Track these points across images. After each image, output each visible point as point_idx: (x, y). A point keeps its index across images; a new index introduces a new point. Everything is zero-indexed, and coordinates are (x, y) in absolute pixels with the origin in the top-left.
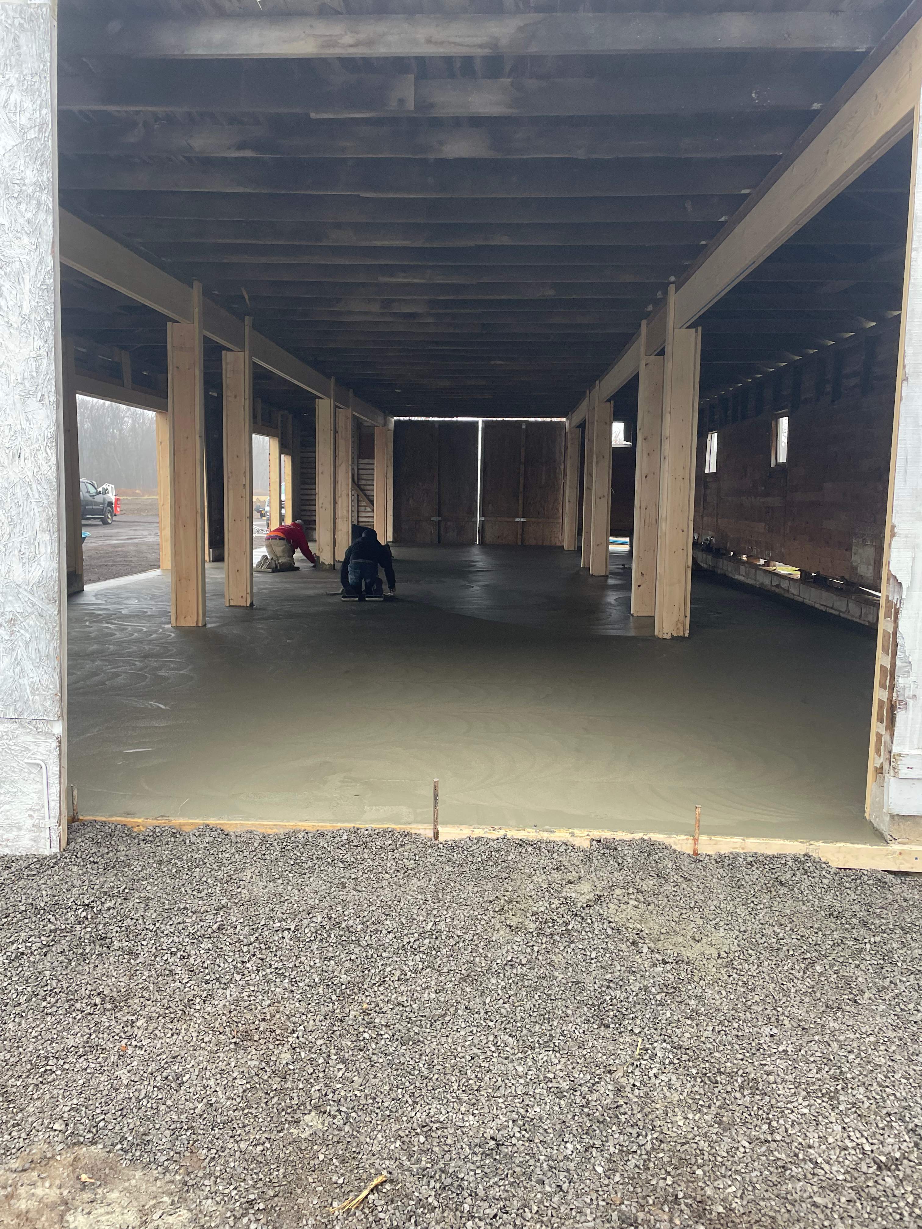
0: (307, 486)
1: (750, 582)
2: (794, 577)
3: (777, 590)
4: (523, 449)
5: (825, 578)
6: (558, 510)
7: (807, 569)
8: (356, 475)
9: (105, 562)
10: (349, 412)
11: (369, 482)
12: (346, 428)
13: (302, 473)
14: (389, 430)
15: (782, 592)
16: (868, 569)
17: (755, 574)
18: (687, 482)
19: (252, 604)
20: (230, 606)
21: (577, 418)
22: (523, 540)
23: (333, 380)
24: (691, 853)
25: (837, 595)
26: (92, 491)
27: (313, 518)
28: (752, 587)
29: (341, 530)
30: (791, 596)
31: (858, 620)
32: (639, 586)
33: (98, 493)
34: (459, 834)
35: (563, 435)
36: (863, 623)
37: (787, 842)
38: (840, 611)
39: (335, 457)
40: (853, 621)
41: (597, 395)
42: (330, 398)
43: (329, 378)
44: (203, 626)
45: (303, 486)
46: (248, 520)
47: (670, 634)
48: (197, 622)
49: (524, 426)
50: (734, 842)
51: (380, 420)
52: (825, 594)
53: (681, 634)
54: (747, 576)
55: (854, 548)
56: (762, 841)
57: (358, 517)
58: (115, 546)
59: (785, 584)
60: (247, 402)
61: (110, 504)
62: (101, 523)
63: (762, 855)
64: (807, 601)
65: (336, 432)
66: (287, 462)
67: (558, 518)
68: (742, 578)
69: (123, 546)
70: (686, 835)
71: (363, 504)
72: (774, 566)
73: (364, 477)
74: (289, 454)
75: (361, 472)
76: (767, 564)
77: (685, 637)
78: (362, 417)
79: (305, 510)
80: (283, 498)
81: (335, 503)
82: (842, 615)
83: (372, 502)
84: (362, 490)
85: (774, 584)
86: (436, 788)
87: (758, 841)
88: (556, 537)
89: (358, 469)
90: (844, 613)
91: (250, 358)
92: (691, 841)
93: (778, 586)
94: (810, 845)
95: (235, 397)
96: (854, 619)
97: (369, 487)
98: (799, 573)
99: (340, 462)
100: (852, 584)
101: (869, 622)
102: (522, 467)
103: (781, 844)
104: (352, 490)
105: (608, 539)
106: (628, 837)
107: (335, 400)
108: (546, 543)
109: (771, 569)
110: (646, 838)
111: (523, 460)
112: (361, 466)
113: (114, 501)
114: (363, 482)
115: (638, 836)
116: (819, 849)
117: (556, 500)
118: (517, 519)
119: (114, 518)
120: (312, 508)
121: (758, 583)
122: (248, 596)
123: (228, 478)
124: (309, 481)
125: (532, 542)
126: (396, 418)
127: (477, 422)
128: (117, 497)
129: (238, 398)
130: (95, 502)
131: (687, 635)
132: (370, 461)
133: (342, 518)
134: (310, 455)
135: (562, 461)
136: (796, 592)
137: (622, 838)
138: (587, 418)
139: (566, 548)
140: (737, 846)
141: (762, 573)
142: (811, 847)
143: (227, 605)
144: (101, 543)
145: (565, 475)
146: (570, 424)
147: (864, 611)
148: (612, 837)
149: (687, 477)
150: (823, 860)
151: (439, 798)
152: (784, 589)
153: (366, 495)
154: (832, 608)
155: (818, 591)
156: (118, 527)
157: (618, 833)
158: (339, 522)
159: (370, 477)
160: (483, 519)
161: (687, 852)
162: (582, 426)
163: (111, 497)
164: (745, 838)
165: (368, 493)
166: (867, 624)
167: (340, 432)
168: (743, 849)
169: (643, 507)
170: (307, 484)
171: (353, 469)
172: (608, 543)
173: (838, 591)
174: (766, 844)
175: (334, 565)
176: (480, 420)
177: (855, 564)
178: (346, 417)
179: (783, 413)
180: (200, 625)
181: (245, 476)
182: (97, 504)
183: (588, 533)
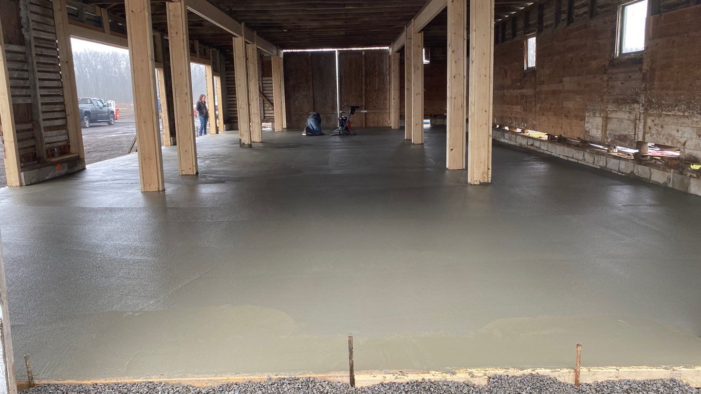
0: (231, 96)
1: (512, 143)
2: (544, 139)
3: (532, 148)
4: (364, 67)
5: (566, 139)
6: (386, 104)
7: (552, 133)
8: (261, 87)
9: (107, 148)
10: (255, 46)
11: (270, 92)
12: (253, 56)
13: (228, 88)
14: (280, 58)
15: (535, 149)
16: (597, 131)
17: (516, 139)
18: (488, 78)
19: (197, 173)
20: (183, 175)
21: (397, 46)
22: (366, 124)
23: (243, 24)
24: (573, 383)
25: (576, 150)
26: (101, 105)
27: (236, 115)
28: (515, 146)
29: (254, 122)
30: (542, 151)
31: (592, 165)
32: (452, 150)
33: (104, 106)
34: (372, 380)
35: (388, 57)
36: (596, 167)
37: (654, 370)
38: (578, 160)
39: (247, 74)
40: (588, 166)
41: (413, 28)
42: (241, 36)
43: (240, 22)
44: (162, 191)
45: (228, 96)
46: (191, 117)
47: (478, 182)
48: (158, 189)
49: (363, 53)
50: (609, 372)
51: (275, 52)
52: (566, 149)
53: (486, 181)
54: (510, 139)
55: (586, 118)
56: (633, 370)
57: (264, 113)
58: (114, 138)
59: (537, 144)
60: (185, 36)
61: (112, 112)
62: (107, 124)
63: (634, 382)
64: (554, 154)
65: (247, 59)
66: (217, 80)
67: (387, 109)
68: (507, 141)
69: (119, 137)
70: (568, 368)
71: (267, 105)
72: (527, 132)
73: (266, 89)
74: (218, 76)
75: (264, 85)
76: (523, 131)
77: (489, 183)
78: (263, 49)
79: (231, 111)
80: (216, 104)
81: (249, 105)
82: (580, 162)
83: (272, 104)
84: (266, 97)
85: (529, 144)
86: (350, 342)
87: (629, 370)
88: (385, 121)
89: (262, 84)
90: (581, 161)
91: (185, 7)
92: (573, 374)
93: (532, 145)
94: (674, 370)
95: (177, 33)
96: (589, 165)
97: (270, 95)
98: (547, 136)
99: (251, 78)
100: (586, 142)
101: (600, 166)
102: (364, 78)
103: (649, 372)
104: (260, 97)
105: (422, 121)
106: (519, 373)
107: (245, 38)
108: (380, 125)
109: (525, 134)
110: (534, 373)
111: (364, 74)
112: (264, 82)
113: (115, 111)
114: (266, 92)
115: (528, 371)
116: (681, 374)
117: (385, 98)
118: (362, 111)
119: (115, 121)
120: (234, 109)
121: (518, 144)
122: (194, 168)
123: (175, 89)
124: (232, 92)
125: (372, 125)
126: (285, 51)
127: (335, 51)
128: (117, 108)
129: (178, 34)
130: (103, 111)
131: (490, 182)
132: (270, 78)
133: (254, 114)
134: (232, 76)
135: (388, 73)
136: (545, 148)
137: (513, 374)
138: (405, 44)
139: (393, 128)
140: (612, 375)
141: (520, 137)
142: (674, 372)
143: (181, 174)
144: (105, 136)
145: (390, 82)
146: (393, 50)
147: (596, 159)
148: (505, 374)
149: (488, 74)
150: (685, 382)
151: (354, 350)
152: (537, 147)
153: (268, 100)
154: (573, 158)
155: (562, 148)
156: (119, 126)
157: (510, 371)
158: (252, 116)
159: (270, 88)
160: (341, 112)
161: (570, 383)
162: (401, 51)
163: (113, 108)
164: (618, 368)
165: (270, 98)
166: (599, 167)
167: (249, 59)
168: (617, 377)
169: (453, 97)
170: (231, 94)
171: (259, 84)
172: (423, 124)
173: (577, 147)
174: (637, 372)
175: (251, 145)
176: (336, 50)
177: (587, 129)
178: (253, 50)
179: (533, 35)
180: (161, 190)
181: (187, 87)
182: (104, 113)
183: (410, 117)
